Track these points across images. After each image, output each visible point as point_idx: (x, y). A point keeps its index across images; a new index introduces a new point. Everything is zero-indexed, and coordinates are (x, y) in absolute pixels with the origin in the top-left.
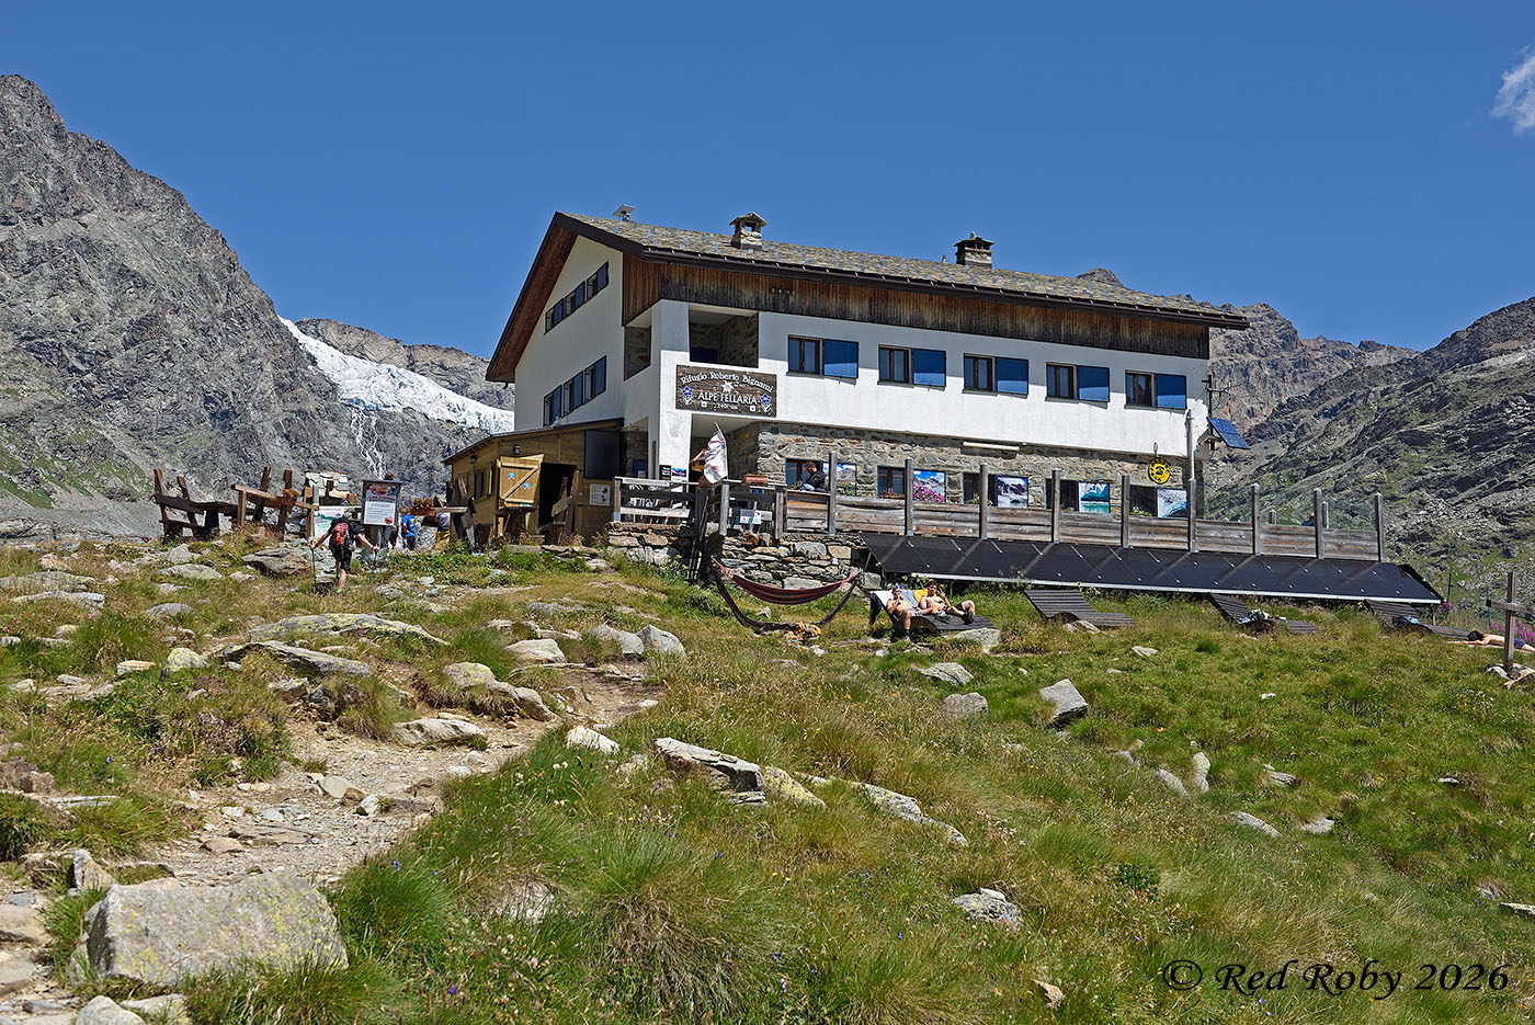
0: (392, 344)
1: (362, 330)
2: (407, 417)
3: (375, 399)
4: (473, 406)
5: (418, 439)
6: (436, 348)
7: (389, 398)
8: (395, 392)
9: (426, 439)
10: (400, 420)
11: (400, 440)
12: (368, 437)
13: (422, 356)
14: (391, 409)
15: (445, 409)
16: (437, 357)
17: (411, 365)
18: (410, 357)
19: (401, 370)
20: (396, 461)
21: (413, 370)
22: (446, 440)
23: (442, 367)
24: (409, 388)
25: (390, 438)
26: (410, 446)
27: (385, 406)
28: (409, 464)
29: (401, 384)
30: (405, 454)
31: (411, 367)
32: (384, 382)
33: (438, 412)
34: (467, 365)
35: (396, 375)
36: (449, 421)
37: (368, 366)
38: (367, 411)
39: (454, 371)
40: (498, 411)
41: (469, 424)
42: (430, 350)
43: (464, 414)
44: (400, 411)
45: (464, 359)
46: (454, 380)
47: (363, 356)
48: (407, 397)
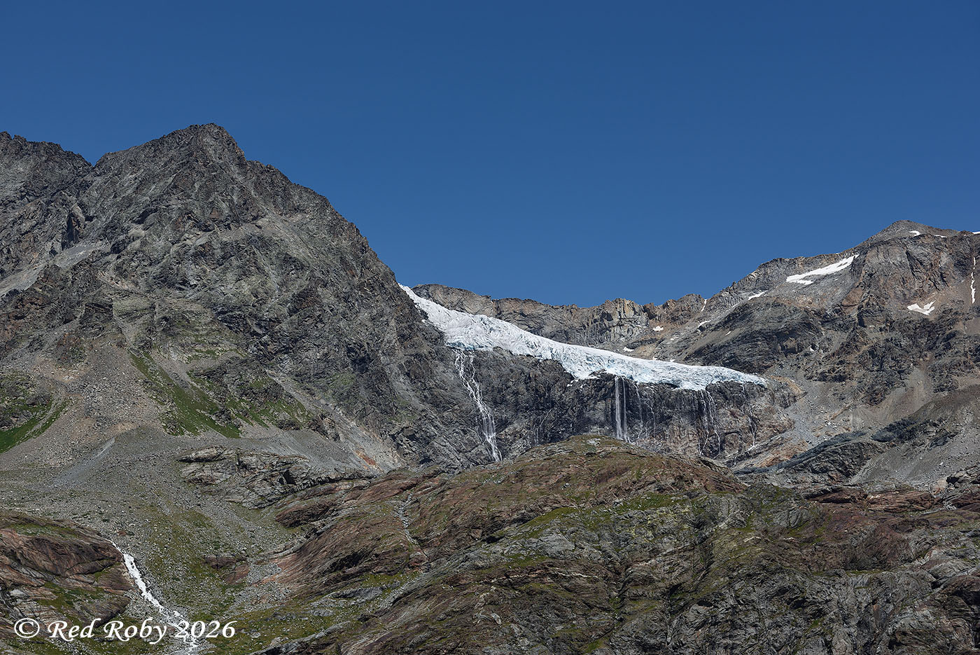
0: (484, 299)
1: (461, 290)
2: (497, 354)
3: (472, 342)
4: (546, 342)
5: (505, 370)
6: (517, 300)
7: (482, 340)
8: (487, 336)
9: (512, 371)
10: (491, 357)
11: (492, 372)
12: (468, 371)
13: (507, 307)
14: (484, 349)
15: (525, 347)
16: (517, 307)
17: (499, 314)
18: (497, 308)
19: (491, 319)
20: (490, 388)
21: (500, 318)
22: (526, 370)
23: (522, 314)
24: (496, 332)
25: (484, 371)
26: (500, 377)
27: (480, 347)
28: (500, 391)
29: (491, 329)
30: (496, 383)
31: (499, 315)
32: (478, 328)
33: (519, 349)
34: (541, 312)
35: (487, 323)
36: (528, 355)
37: (466, 317)
38: (466, 352)
39: (531, 317)
40: (566, 346)
41: (544, 357)
42: (513, 302)
43: (540, 350)
44: (491, 350)
45: (538, 307)
46: (532, 324)
47: (462, 310)
48: (496, 338)
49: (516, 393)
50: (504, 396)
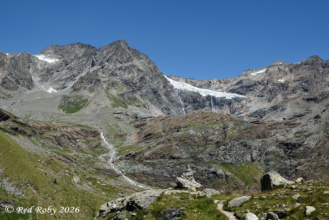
0: (183, 79)
1: (178, 77)
2: (185, 91)
3: (180, 88)
4: (196, 88)
5: (187, 94)
6: (190, 79)
7: (182, 88)
11: (184, 95)
12: (179, 94)
13: (188, 80)
14: (182, 90)
15: (191, 89)
16: (190, 80)
18: (186, 81)
19: (184, 83)
20: (183, 98)
21: (187, 83)
22: (191, 94)
23: (191, 82)
24: (185, 86)
25: (182, 94)
29: (184, 85)
30: (185, 97)
31: (186, 82)
32: (181, 85)
33: (190, 90)
34: (196, 81)
36: (192, 91)
37: (178, 83)
38: (178, 90)
39: (194, 82)
40: (201, 89)
41: (195, 91)
45: (195, 80)
46: (194, 84)
47: (178, 81)
48: (185, 87)
49: (189, 99)
50: (186, 100)
